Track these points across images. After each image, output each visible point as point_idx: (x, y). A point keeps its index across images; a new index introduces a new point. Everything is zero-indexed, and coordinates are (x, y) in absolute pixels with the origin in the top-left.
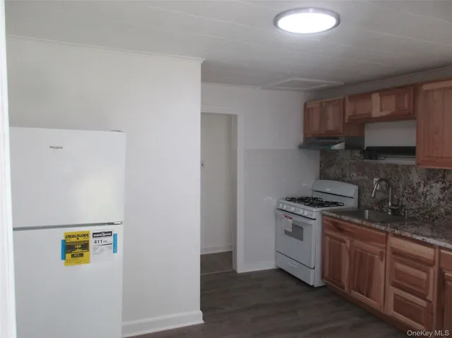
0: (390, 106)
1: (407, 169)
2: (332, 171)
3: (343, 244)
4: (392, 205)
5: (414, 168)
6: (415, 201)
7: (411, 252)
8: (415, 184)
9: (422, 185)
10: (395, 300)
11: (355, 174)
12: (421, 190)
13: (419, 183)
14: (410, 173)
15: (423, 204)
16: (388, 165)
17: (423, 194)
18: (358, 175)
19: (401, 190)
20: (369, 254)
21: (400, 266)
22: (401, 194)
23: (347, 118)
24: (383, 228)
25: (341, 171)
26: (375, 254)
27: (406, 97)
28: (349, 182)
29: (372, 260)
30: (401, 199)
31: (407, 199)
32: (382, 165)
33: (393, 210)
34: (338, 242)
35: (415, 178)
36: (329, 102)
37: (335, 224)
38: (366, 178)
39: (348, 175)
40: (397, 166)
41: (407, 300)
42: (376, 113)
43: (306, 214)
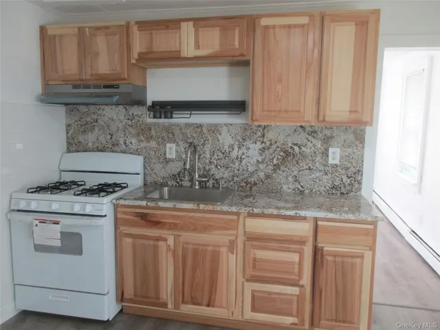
0: (212, 41)
1: (214, 129)
2: (90, 138)
3: (161, 243)
4: (200, 176)
5: (225, 127)
6: (227, 168)
7: (280, 233)
8: (226, 147)
9: (236, 148)
10: (253, 297)
11: (134, 141)
12: (235, 153)
13: (233, 145)
14: (220, 134)
15: (238, 170)
16: (188, 125)
17: (237, 158)
18: (141, 141)
19: (208, 156)
20: (210, 248)
21: (261, 254)
22: (207, 161)
23: (136, 56)
24: (234, 209)
25: (109, 137)
26: (220, 246)
27: (237, 31)
28: (124, 152)
29: (216, 256)
30: (207, 168)
31: (216, 167)
32: (178, 125)
33: (200, 182)
34: (151, 242)
35: (226, 139)
36: (98, 28)
37: (143, 217)
38: (153, 144)
39: (122, 142)
40: (200, 126)
41: (270, 293)
42: (189, 50)
43: (89, 210)
